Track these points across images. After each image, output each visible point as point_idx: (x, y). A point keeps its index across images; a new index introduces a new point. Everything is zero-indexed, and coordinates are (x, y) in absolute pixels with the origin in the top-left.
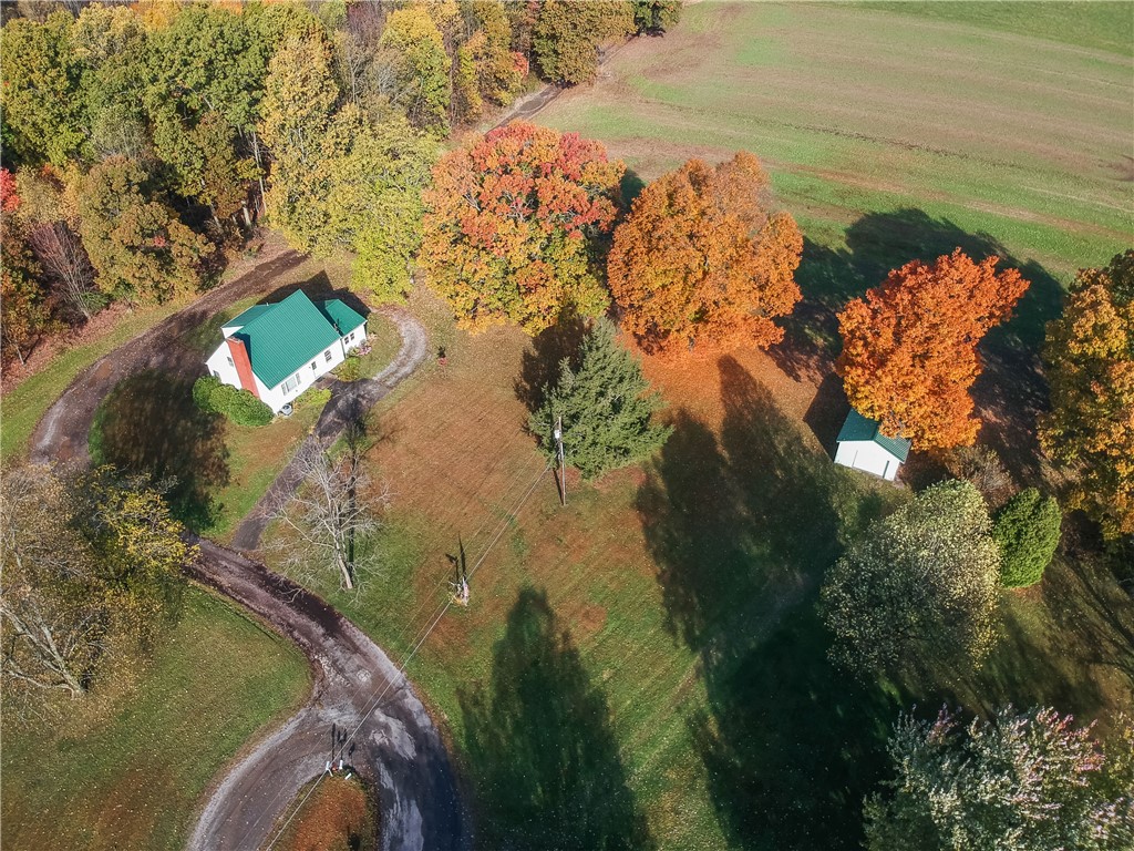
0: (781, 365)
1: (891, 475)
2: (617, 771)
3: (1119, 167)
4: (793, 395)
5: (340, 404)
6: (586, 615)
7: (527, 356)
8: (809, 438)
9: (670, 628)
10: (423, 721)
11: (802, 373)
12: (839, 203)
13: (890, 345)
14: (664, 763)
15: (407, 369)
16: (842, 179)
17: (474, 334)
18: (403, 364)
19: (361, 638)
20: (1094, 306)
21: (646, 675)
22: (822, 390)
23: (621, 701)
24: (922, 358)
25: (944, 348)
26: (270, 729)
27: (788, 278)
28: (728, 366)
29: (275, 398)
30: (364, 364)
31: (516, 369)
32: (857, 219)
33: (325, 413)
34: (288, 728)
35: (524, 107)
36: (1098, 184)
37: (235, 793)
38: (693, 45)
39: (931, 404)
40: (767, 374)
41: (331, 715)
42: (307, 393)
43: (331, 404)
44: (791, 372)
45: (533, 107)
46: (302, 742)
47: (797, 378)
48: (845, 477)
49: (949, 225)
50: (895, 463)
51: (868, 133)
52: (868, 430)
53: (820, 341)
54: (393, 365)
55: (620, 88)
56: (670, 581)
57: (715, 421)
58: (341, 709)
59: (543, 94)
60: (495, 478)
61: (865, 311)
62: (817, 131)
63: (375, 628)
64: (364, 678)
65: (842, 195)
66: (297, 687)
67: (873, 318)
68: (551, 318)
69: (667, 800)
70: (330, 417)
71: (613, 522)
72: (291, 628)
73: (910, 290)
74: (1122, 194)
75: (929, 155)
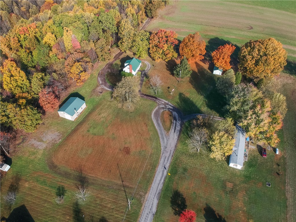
0: (203, 62)
1: (220, 75)
2: (196, 107)
3: (248, 27)
4: (206, 66)
5: (143, 73)
6: (187, 94)
7: (166, 65)
8: (209, 71)
9: (198, 94)
10: (172, 105)
11: (206, 63)
12: (205, 37)
13: (219, 57)
14: (201, 105)
15: (149, 68)
16: (205, 33)
17: (158, 62)
18: (148, 68)
19: (161, 99)
20: (244, 49)
21: (196, 98)
22: (209, 65)
23: (194, 101)
24: (223, 58)
25: (226, 57)
26: (155, 108)
27: (204, 49)
28: (196, 63)
29: (134, 73)
30: (143, 68)
31: (165, 67)
32: (209, 40)
33: (141, 75)
34: (157, 108)
35: (146, 23)
36: (245, 31)
37: (154, 114)
38: (172, 8)
39: (225, 64)
40: (202, 64)
41: (161, 106)
42: (137, 72)
43: (142, 74)
44: (205, 63)
45: (148, 23)
46: (159, 109)
47: (206, 64)
48: (215, 75)
49: (222, 40)
50: (221, 72)
51: (207, 24)
52: (217, 69)
53: (208, 59)
54: (147, 68)
55: (162, 18)
56: (196, 89)
57: (196, 70)
58: (162, 105)
59: (148, 20)
60: (169, 81)
61: (215, 53)
62: (199, 24)
63: (162, 98)
64: (163, 102)
65: (205, 36)
66: (156, 104)
67: (216, 54)
68: (170, 59)
69: (202, 108)
70: (142, 75)
71: (187, 84)
72: (151, 99)
73: (222, 49)
74: (248, 32)
75: (218, 28)
